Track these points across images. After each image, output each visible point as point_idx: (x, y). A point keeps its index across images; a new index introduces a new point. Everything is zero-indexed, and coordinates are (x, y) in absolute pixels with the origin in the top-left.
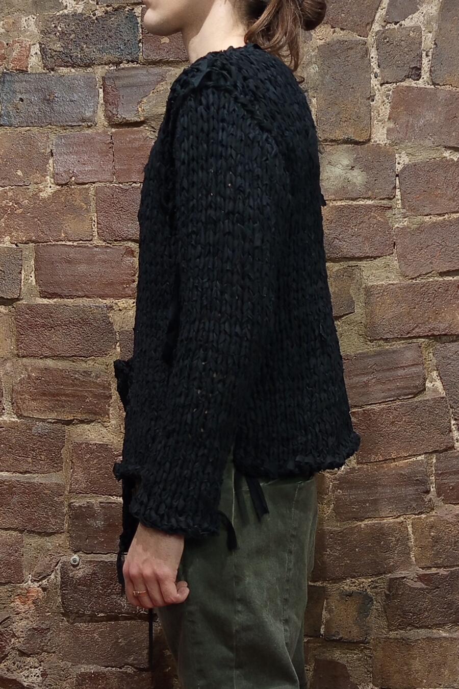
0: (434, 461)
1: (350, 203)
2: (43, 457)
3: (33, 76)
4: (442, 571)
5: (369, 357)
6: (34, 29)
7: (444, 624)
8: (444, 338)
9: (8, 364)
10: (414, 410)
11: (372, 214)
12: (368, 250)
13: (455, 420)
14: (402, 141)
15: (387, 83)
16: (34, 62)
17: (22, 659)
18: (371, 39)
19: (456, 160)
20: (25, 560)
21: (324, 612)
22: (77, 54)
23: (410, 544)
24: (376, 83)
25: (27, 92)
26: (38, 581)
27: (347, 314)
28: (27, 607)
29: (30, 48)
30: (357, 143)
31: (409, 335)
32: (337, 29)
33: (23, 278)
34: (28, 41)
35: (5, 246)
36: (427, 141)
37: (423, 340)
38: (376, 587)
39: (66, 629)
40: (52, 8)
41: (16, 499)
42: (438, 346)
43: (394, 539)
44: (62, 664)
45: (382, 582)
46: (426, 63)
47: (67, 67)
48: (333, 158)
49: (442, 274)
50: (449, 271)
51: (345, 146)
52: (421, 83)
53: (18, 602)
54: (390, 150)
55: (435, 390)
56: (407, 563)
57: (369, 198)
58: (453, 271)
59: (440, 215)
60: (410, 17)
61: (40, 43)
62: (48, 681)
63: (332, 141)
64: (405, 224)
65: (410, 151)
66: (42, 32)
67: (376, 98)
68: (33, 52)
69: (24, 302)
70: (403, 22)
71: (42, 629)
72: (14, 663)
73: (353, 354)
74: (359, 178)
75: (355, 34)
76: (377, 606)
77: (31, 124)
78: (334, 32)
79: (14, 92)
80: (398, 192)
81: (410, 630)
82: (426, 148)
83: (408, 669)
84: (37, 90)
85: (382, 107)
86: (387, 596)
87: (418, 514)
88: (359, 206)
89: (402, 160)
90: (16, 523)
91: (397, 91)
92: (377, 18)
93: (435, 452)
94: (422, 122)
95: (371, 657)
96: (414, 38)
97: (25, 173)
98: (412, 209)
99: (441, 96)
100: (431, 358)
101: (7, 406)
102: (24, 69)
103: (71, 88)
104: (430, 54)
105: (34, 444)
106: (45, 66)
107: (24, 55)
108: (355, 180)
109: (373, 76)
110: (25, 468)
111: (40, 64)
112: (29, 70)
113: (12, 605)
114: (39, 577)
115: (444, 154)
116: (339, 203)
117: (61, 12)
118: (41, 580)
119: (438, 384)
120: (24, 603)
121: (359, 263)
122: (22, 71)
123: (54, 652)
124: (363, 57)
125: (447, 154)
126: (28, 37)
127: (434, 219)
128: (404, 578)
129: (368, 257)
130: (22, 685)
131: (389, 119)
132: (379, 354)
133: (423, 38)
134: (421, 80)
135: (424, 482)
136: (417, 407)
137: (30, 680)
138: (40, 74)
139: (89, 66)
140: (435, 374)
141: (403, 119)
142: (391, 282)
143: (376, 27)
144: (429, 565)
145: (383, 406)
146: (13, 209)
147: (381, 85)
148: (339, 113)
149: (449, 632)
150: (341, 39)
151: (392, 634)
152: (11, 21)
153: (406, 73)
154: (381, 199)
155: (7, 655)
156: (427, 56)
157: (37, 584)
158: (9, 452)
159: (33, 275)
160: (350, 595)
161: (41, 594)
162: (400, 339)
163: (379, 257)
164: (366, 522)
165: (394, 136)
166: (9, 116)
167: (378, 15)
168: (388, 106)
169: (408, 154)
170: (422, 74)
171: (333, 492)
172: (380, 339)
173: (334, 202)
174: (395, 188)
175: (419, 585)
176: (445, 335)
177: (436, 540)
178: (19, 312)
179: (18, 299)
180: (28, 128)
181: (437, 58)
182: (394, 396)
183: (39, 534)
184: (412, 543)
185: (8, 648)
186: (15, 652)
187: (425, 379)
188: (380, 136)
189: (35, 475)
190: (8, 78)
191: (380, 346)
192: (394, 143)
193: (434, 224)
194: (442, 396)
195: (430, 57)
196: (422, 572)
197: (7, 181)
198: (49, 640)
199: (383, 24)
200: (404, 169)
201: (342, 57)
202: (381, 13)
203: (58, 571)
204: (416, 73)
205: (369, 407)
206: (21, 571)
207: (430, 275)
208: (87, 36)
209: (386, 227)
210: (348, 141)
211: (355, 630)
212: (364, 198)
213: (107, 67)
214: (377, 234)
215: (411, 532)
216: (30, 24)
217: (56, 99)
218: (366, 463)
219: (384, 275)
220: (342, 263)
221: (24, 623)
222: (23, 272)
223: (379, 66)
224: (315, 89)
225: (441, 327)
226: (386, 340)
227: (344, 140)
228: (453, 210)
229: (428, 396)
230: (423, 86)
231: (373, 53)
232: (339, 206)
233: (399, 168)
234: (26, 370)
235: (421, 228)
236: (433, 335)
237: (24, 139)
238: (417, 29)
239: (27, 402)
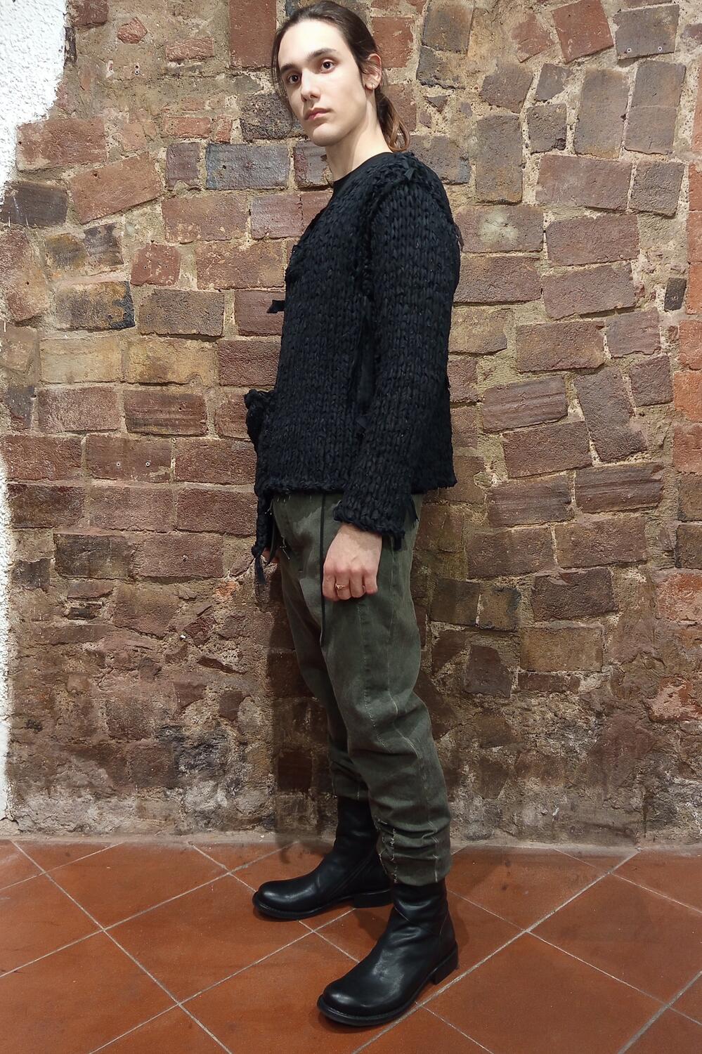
0: (575, 476)
1: (504, 255)
2: (240, 471)
3: (234, 147)
4: (581, 571)
5: (518, 387)
6: (235, 107)
7: (582, 616)
8: (584, 371)
9: (212, 392)
10: (557, 432)
11: (523, 264)
12: (519, 295)
13: (593, 441)
14: (549, 202)
15: (537, 152)
16: (236, 135)
17: (222, 642)
18: (522, 115)
19: (595, 218)
20: (225, 558)
21: (479, 605)
22: (271, 127)
23: (553, 547)
24: (527, 152)
25: (229, 160)
26: (236, 576)
27: (501, 350)
28: (226, 598)
29: (232, 123)
30: (510, 204)
31: (554, 368)
32: (494, 107)
33: (224, 318)
34: (230, 117)
35: (209, 291)
36: (570, 202)
37: (566, 372)
38: (524, 584)
39: (260, 617)
40: (251, 89)
41: (217, 506)
42: (579, 377)
43: (539, 542)
44: (255, 647)
45: (530, 580)
46: (570, 136)
47: (264, 139)
48: (489, 217)
49: (582, 316)
50: (588, 314)
51: (500, 206)
52: (565, 153)
53: (218, 593)
54: (539, 210)
55: (576, 416)
56: (550, 564)
57: (520, 251)
58: (592, 313)
59: (581, 265)
60: (557, 96)
61: (240, 119)
62: (243, 661)
63: (489, 202)
64: (551, 273)
65: (555, 210)
66: (243, 109)
67: (527, 165)
68: (234, 126)
69: (225, 339)
70: (550, 101)
71: (239, 617)
72: (215, 646)
73: (505, 384)
74: (512, 233)
75: (509, 111)
76: (524, 600)
77: (232, 188)
78: (491, 109)
79: (218, 160)
80: (545, 246)
81: (553, 621)
82: (569, 208)
83: (551, 654)
84: (238, 159)
85: (532, 173)
86: (533, 591)
87: (561, 522)
88: (511, 258)
89: (549, 218)
90: (218, 526)
91: (545, 159)
92: (528, 97)
93: (576, 468)
94: (566, 185)
95: (519, 644)
96: (560, 114)
97: (227, 229)
98: (557, 260)
99: (583, 163)
100: (573, 389)
101: (211, 427)
102: (227, 141)
103: (267, 157)
104: (574, 127)
105: (233, 460)
106: (244, 139)
107: (227, 129)
108: (508, 236)
109: (524, 147)
110: (225, 479)
111: (240, 136)
112: (231, 141)
113: (213, 596)
114: (237, 573)
115: (585, 214)
116: (494, 255)
117: (258, 92)
118: (238, 575)
119: (579, 410)
120: (224, 595)
121: (511, 306)
122: (225, 143)
123: (249, 637)
124: (515, 130)
125: (587, 213)
126: (230, 114)
127: (576, 269)
128: (548, 576)
129: (519, 301)
130: (221, 664)
131: (538, 183)
132: (527, 384)
133: (568, 114)
134: (566, 150)
135: (566, 495)
136: (560, 430)
137: (228, 660)
138: (240, 145)
139: (282, 138)
140: (576, 401)
141: (550, 183)
142: (538, 323)
143: (527, 105)
144: (569, 565)
145: (531, 429)
146: (217, 260)
147: (532, 154)
148: (494, 178)
149: (586, 622)
150: (497, 115)
151: (537, 625)
152: (216, 100)
153: (553, 144)
154: (530, 252)
155: (209, 639)
156: (571, 129)
157: (235, 579)
158: (211, 466)
159: (233, 316)
160: (501, 590)
161: (238, 587)
162: (546, 371)
163: (529, 301)
164: (515, 528)
165: (542, 198)
166: (214, 181)
167: (529, 94)
168: (537, 172)
169: (554, 213)
170: (567, 145)
171: (488, 502)
172: (528, 372)
173: (490, 254)
174: (542, 242)
175: (561, 582)
176: (585, 368)
177: (576, 544)
178: (221, 347)
179: (220, 337)
180: (230, 191)
181: (579, 130)
182: (541, 420)
183: (237, 536)
184: (555, 547)
185: (210, 632)
186: (215, 636)
187: (567, 406)
188: (530, 197)
189: (233, 486)
190: (213, 148)
191: (528, 377)
192: (542, 204)
193: (576, 274)
194: (582, 420)
195: (574, 131)
196: (563, 571)
197: (211, 236)
198: (245, 626)
199: (534, 102)
200: (550, 226)
201: (498, 130)
202: (531, 93)
203: (252, 568)
204: (561, 144)
205: (519, 430)
206: (222, 567)
207: (572, 316)
208: (280, 112)
209: (534, 275)
210: (502, 202)
211: (506, 621)
212: (516, 251)
213: (297, 139)
214: (527, 282)
215: (554, 537)
216: (233, 103)
217: (254, 166)
218: (516, 478)
219: (533, 316)
220: (496, 306)
221: (223, 611)
222: (224, 313)
223: (530, 138)
224: (475, 158)
225: (582, 361)
226: (534, 372)
227: (499, 201)
228: (592, 261)
229: (570, 420)
230: (567, 155)
231: (525, 127)
232: (494, 258)
233: (546, 225)
234: (227, 396)
235: (564, 277)
236: (575, 368)
237: (227, 200)
238: (562, 106)
239: (227, 423)
